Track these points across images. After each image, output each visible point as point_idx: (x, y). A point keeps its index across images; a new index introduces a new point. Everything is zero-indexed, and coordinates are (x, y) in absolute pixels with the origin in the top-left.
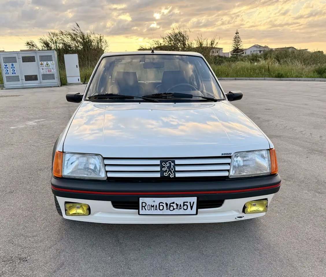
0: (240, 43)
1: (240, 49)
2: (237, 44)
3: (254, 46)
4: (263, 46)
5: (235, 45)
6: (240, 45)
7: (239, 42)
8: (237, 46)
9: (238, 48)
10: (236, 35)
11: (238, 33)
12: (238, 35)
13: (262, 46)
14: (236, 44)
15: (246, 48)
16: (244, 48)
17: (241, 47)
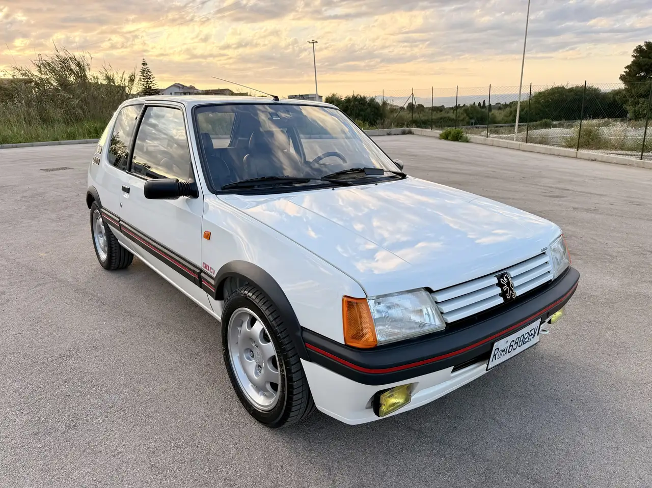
0: (151, 80)
1: (153, 90)
2: (147, 81)
3: (175, 85)
4: (188, 85)
5: (145, 83)
6: (153, 82)
7: (149, 78)
8: (148, 84)
9: (150, 87)
10: (143, 66)
11: (146, 65)
12: (146, 66)
13: (186, 86)
14: (145, 81)
15: (163, 88)
16: (160, 88)
17: (155, 86)
